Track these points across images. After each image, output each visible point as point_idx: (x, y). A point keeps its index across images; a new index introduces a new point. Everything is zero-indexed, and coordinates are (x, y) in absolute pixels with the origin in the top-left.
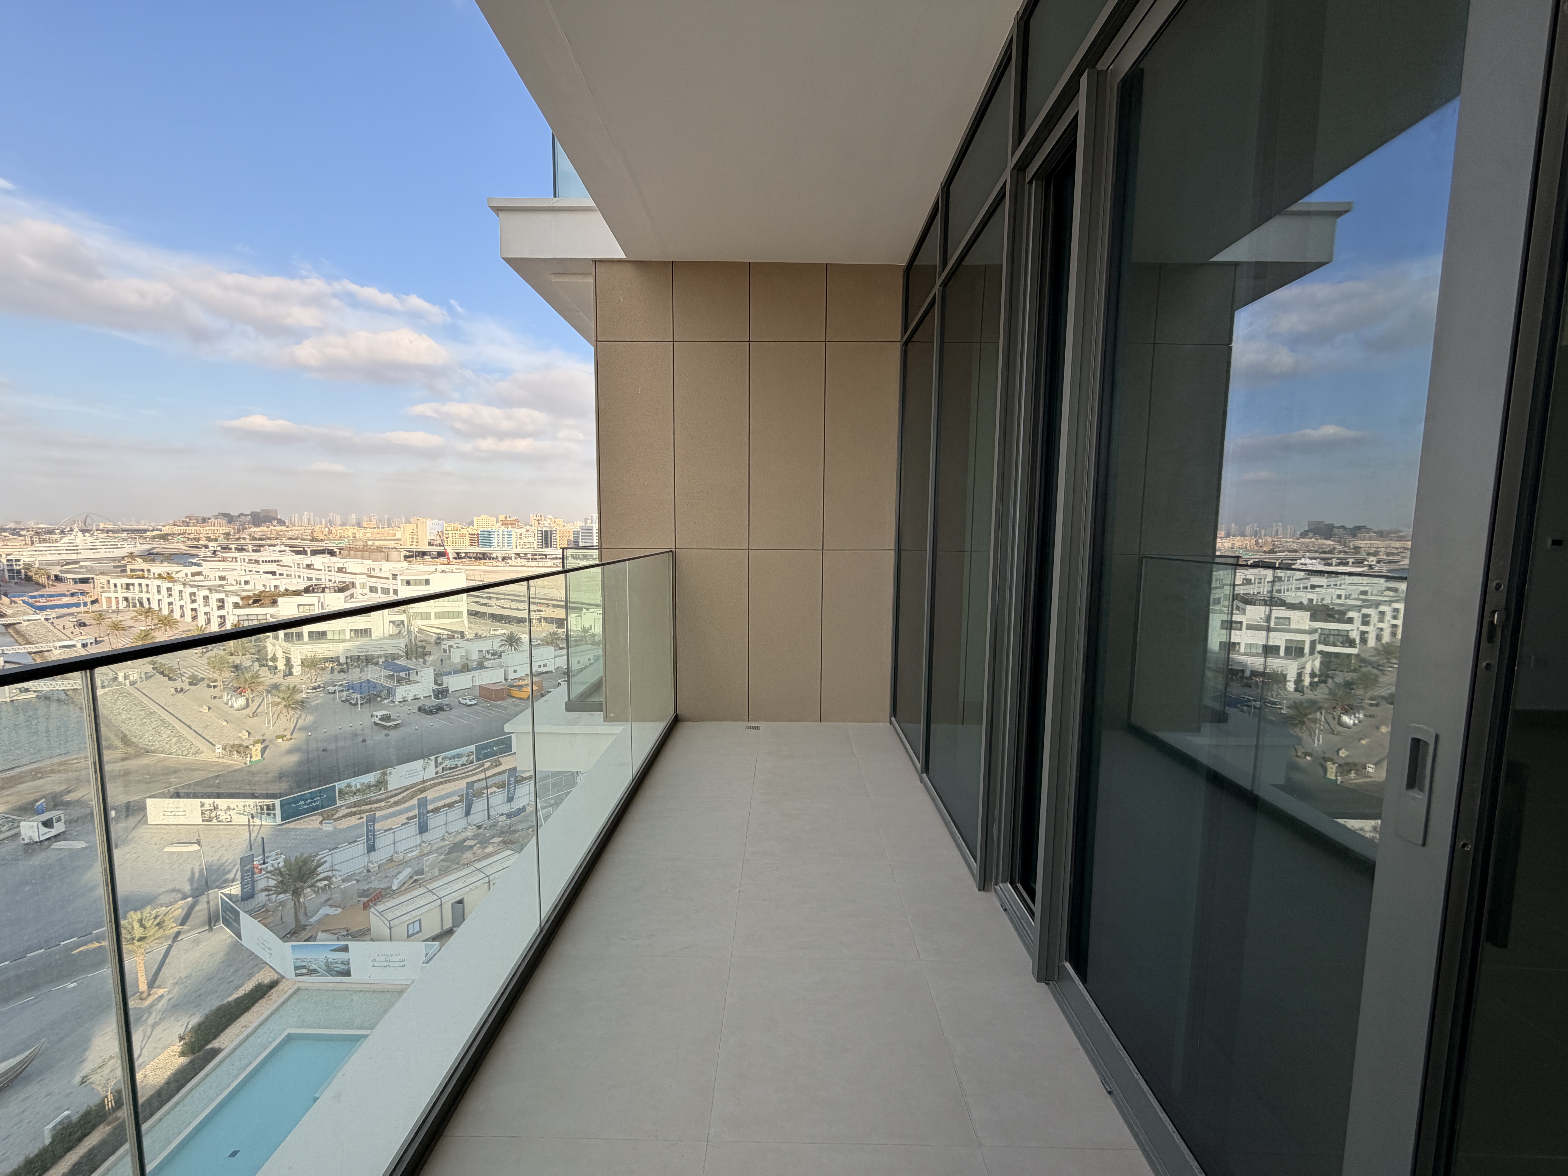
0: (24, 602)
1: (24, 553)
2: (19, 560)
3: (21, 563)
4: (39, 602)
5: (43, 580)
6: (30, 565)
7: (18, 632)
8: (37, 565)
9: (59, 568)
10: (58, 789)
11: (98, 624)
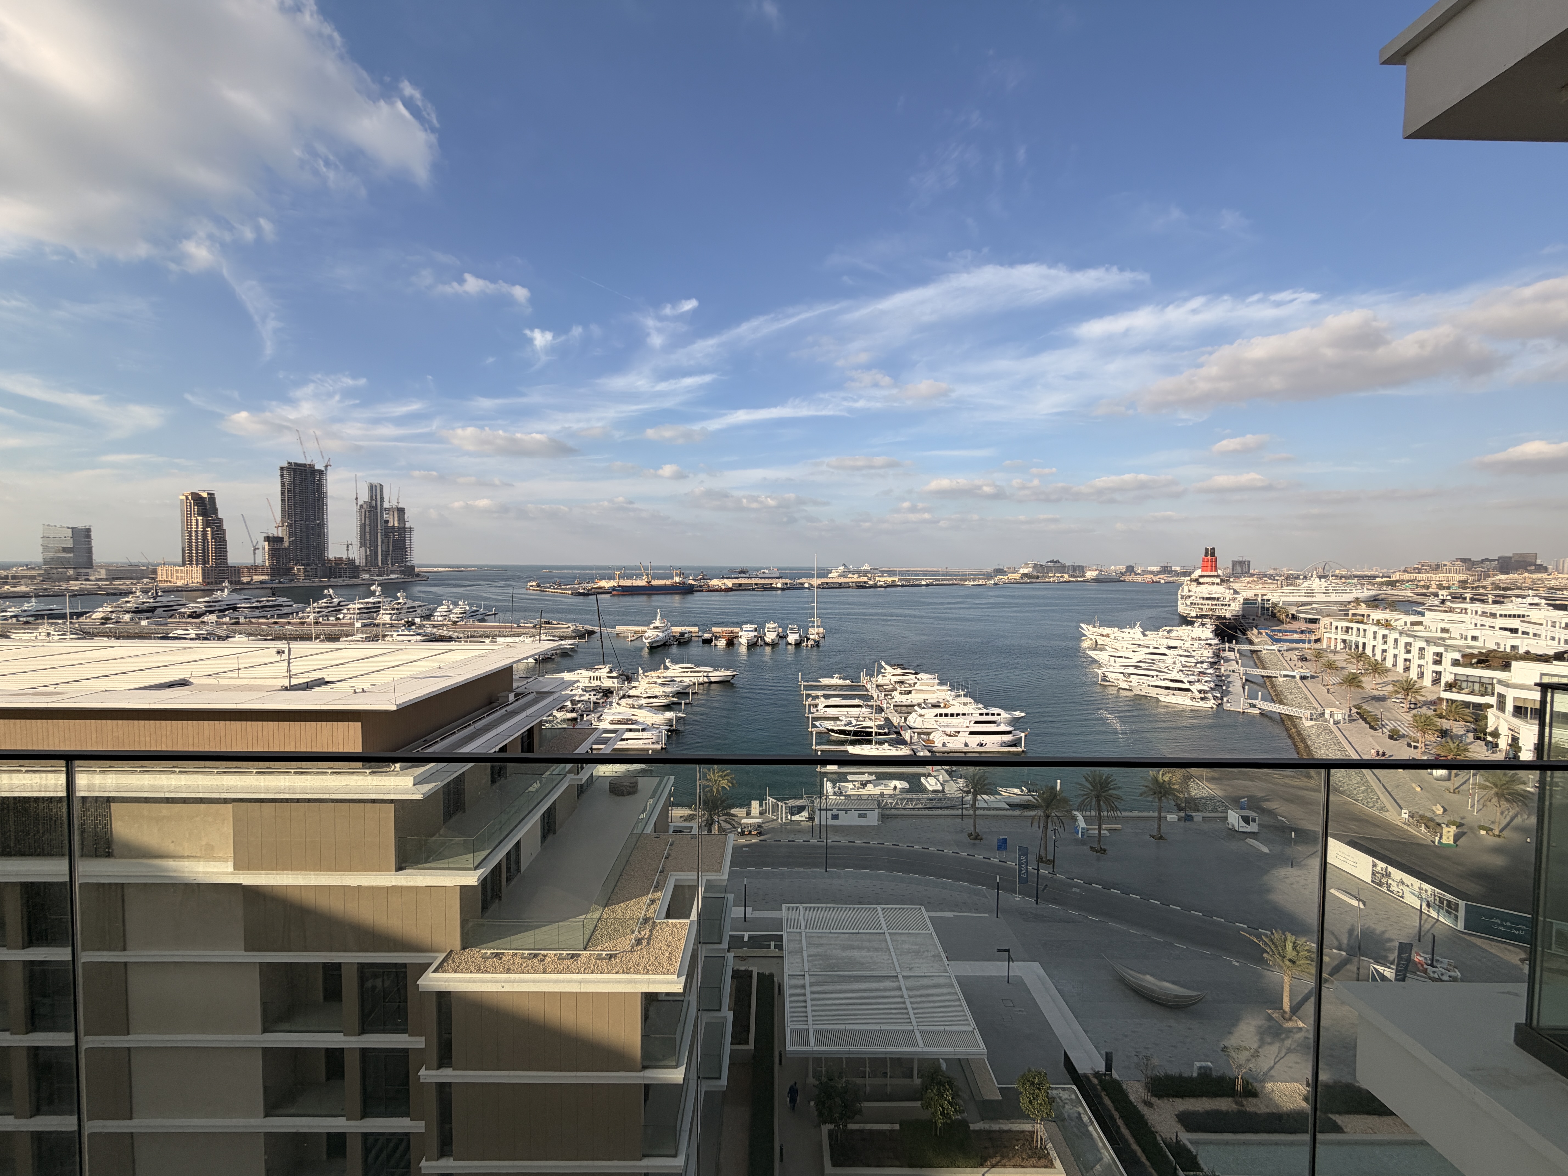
0: (1267, 634)
1: (1275, 594)
2: (1269, 600)
3: (1270, 602)
4: (1277, 635)
5: (1283, 616)
6: (1276, 605)
7: (1259, 658)
8: (1280, 605)
9: (1295, 608)
10: (1260, 794)
11: (1315, 661)
